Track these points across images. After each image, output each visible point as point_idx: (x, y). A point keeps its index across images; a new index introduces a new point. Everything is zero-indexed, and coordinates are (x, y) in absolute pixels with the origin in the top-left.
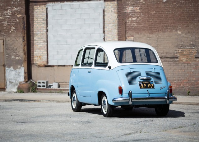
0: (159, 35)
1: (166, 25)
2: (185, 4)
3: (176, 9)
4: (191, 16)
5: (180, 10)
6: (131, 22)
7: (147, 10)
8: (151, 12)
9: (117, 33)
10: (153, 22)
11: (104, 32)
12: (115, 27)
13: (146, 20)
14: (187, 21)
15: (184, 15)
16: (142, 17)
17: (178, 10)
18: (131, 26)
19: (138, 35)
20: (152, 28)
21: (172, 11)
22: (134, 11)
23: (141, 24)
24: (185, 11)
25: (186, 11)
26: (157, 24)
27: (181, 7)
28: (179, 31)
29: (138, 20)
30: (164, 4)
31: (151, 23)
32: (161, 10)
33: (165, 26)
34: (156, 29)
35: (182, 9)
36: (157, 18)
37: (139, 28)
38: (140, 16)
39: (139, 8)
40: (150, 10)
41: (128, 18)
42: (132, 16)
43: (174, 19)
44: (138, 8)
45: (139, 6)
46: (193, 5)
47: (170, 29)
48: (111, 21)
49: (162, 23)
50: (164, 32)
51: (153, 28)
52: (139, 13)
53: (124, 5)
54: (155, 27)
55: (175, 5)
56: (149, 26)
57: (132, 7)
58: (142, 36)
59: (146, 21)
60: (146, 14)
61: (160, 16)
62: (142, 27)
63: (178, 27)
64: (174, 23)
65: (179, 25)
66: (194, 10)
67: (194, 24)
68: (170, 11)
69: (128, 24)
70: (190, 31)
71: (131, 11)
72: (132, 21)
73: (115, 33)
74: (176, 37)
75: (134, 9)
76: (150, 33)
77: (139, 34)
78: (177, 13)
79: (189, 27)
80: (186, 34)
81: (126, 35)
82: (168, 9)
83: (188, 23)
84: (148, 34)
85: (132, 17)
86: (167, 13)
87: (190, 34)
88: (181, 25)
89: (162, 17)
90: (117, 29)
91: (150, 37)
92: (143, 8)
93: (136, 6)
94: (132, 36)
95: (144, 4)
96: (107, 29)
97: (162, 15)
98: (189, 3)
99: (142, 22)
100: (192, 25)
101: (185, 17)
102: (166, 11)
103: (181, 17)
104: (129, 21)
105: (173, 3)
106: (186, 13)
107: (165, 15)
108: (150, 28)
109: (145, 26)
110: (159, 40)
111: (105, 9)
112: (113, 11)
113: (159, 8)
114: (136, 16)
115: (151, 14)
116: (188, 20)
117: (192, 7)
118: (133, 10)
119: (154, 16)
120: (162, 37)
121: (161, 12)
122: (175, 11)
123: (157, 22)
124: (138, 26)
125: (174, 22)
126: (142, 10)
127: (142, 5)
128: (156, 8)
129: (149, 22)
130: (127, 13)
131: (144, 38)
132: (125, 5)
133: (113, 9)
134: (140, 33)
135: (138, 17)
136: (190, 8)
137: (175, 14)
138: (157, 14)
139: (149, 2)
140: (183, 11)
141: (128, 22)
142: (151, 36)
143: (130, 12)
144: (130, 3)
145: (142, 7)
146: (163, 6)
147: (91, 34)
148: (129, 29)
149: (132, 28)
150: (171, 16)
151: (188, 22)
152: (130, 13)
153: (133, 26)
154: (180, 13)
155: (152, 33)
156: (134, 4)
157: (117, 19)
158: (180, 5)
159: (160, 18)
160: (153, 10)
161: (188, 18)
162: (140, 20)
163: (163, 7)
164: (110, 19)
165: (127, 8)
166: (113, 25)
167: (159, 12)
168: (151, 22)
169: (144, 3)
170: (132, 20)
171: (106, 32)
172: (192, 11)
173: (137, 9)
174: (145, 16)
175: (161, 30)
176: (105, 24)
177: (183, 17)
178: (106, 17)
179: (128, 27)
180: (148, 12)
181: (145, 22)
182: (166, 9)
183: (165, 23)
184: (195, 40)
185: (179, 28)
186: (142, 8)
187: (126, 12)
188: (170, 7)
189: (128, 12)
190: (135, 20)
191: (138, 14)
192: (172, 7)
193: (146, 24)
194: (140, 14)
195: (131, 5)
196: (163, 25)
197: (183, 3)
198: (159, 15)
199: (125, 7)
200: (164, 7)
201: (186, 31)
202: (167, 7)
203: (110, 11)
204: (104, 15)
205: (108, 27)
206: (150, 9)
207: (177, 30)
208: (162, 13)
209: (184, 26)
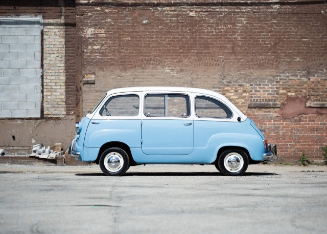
0: (137, 73)
1: (147, 58)
2: (176, 28)
3: (162, 35)
4: (186, 45)
5: (169, 36)
6: (91, 52)
7: (117, 34)
8: (123, 38)
9: (64, 68)
10: (127, 53)
11: (42, 66)
12: (60, 59)
13: (116, 49)
14: (179, 53)
15: (174, 44)
16: (108, 45)
17: (166, 36)
18: (91, 59)
19: (102, 73)
20: (125, 62)
21: (156, 38)
22: (96, 36)
23: (107, 56)
24: (176, 38)
25: (178, 38)
26: (132, 56)
27: (171, 32)
28: (167, 68)
29: (102, 49)
30: (144, 27)
31: (123, 54)
32: (139, 35)
33: (145, 59)
34: (132, 65)
35: (172, 35)
36: (133, 47)
37: (105, 62)
38: (106, 43)
39: (105, 32)
40: (123, 35)
41: (87, 46)
42: (94, 43)
43: (159, 50)
44: (103, 31)
45: (105, 27)
46: (189, 29)
47: (153, 64)
48: (54, 49)
49: (141, 56)
50: (144, 68)
51: (127, 62)
52: (105, 39)
53: (80, 25)
54: (130, 60)
55: (162, 29)
56: (121, 58)
57: (93, 30)
58: (108, 74)
59: (116, 51)
60: (115, 41)
61: (138, 44)
62: (108, 60)
63: (165, 62)
64: (159, 56)
65: (167, 59)
66: (191, 38)
67: (189, 59)
68: (153, 38)
69: (87, 54)
70: (183, 68)
71: (92, 34)
72: (93, 51)
73: (60, 68)
74: (163, 76)
75: (96, 32)
76: (121, 70)
77: (103, 71)
78: (164, 41)
79: (182, 62)
80: (177, 73)
81: (84, 72)
82: (150, 35)
83: (180, 56)
84: (118, 72)
85: (92, 44)
86: (149, 41)
87: (183, 73)
88: (170, 59)
89: (141, 46)
90: (63, 61)
91: (122, 76)
92: (111, 31)
93: (99, 28)
94: (94, 73)
95: (113, 25)
96: (48, 62)
97: (141, 43)
98: (182, 26)
99: (109, 53)
100: (187, 59)
101: (176, 47)
102: (148, 38)
103: (170, 47)
104: (88, 51)
105: (158, 26)
106: (177, 41)
107: (145, 44)
108: (121, 62)
109: (113, 59)
110: (136, 80)
111: (44, 30)
112: (58, 33)
113: (137, 32)
114: (99, 44)
115: (124, 41)
116: (181, 53)
117: (186, 32)
118: (94, 34)
119: (128, 43)
120: (140, 77)
121: (139, 38)
122: (162, 37)
123: (132, 53)
124: (102, 59)
125: (160, 54)
126: (109, 34)
127: (109, 27)
128: (132, 32)
129: (121, 52)
130: (85, 37)
131: (112, 77)
132: (82, 26)
133: (57, 30)
134: (105, 70)
135: (102, 45)
136: (184, 35)
137: (161, 42)
138: (133, 41)
139: (121, 23)
140: (173, 38)
141: (87, 53)
142: (123, 74)
143: (89, 36)
144: (90, 23)
145: (109, 30)
146: (142, 29)
147: (19, 69)
148: (88, 63)
149: (92, 62)
150: (155, 44)
151: (182, 55)
152: (89, 38)
153: (94, 59)
154: (169, 41)
155: (125, 70)
156: (96, 25)
157: (64, 46)
158: (169, 28)
159: (138, 48)
160: (127, 35)
161: (181, 49)
162: (106, 49)
163: (143, 31)
164: (52, 46)
165: (84, 30)
166: (57, 55)
167: (137, 38)
168: (124, 52)
169: (113, 23)
170: (93, 49)
171: (45, 66)
172: (187, 38)
173: (102, 33)
174: (115, 43)
175: (139, 66)
176: (45, 55)
177: (174, 47)
178: (45, 42)
179: (86, 59)
180: (118, 38)
181: (114, 52)
182: (147, 35)
183: (146, 56)
184: (191, 82)
185: (167, 64)
186: (108, 32)
187: (83, 36)
188: (153, 32)
189: (87, 36)
190: (98, 49)
191: (103, 40)
192: (157, 32)
193: (115, 56)
194: (107, 40)
195: (91, 26)
196: (142, 57)
197: (174, 26)
198: (136, 42)
199: (82, 29)
200: (145, 32)
201: (177, 68)
202: (148, 32)
203: (53, 33)
204: (42, 40)
205: (48, 59)
206: (122, 33)
207: (163, 67)
208: (141, 41)
209: (175, 61)
